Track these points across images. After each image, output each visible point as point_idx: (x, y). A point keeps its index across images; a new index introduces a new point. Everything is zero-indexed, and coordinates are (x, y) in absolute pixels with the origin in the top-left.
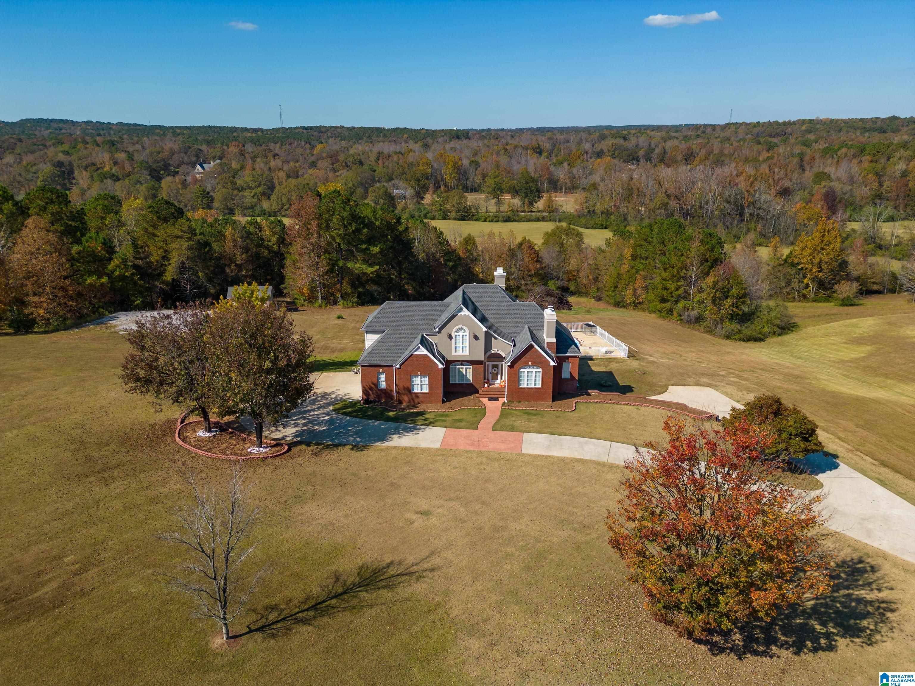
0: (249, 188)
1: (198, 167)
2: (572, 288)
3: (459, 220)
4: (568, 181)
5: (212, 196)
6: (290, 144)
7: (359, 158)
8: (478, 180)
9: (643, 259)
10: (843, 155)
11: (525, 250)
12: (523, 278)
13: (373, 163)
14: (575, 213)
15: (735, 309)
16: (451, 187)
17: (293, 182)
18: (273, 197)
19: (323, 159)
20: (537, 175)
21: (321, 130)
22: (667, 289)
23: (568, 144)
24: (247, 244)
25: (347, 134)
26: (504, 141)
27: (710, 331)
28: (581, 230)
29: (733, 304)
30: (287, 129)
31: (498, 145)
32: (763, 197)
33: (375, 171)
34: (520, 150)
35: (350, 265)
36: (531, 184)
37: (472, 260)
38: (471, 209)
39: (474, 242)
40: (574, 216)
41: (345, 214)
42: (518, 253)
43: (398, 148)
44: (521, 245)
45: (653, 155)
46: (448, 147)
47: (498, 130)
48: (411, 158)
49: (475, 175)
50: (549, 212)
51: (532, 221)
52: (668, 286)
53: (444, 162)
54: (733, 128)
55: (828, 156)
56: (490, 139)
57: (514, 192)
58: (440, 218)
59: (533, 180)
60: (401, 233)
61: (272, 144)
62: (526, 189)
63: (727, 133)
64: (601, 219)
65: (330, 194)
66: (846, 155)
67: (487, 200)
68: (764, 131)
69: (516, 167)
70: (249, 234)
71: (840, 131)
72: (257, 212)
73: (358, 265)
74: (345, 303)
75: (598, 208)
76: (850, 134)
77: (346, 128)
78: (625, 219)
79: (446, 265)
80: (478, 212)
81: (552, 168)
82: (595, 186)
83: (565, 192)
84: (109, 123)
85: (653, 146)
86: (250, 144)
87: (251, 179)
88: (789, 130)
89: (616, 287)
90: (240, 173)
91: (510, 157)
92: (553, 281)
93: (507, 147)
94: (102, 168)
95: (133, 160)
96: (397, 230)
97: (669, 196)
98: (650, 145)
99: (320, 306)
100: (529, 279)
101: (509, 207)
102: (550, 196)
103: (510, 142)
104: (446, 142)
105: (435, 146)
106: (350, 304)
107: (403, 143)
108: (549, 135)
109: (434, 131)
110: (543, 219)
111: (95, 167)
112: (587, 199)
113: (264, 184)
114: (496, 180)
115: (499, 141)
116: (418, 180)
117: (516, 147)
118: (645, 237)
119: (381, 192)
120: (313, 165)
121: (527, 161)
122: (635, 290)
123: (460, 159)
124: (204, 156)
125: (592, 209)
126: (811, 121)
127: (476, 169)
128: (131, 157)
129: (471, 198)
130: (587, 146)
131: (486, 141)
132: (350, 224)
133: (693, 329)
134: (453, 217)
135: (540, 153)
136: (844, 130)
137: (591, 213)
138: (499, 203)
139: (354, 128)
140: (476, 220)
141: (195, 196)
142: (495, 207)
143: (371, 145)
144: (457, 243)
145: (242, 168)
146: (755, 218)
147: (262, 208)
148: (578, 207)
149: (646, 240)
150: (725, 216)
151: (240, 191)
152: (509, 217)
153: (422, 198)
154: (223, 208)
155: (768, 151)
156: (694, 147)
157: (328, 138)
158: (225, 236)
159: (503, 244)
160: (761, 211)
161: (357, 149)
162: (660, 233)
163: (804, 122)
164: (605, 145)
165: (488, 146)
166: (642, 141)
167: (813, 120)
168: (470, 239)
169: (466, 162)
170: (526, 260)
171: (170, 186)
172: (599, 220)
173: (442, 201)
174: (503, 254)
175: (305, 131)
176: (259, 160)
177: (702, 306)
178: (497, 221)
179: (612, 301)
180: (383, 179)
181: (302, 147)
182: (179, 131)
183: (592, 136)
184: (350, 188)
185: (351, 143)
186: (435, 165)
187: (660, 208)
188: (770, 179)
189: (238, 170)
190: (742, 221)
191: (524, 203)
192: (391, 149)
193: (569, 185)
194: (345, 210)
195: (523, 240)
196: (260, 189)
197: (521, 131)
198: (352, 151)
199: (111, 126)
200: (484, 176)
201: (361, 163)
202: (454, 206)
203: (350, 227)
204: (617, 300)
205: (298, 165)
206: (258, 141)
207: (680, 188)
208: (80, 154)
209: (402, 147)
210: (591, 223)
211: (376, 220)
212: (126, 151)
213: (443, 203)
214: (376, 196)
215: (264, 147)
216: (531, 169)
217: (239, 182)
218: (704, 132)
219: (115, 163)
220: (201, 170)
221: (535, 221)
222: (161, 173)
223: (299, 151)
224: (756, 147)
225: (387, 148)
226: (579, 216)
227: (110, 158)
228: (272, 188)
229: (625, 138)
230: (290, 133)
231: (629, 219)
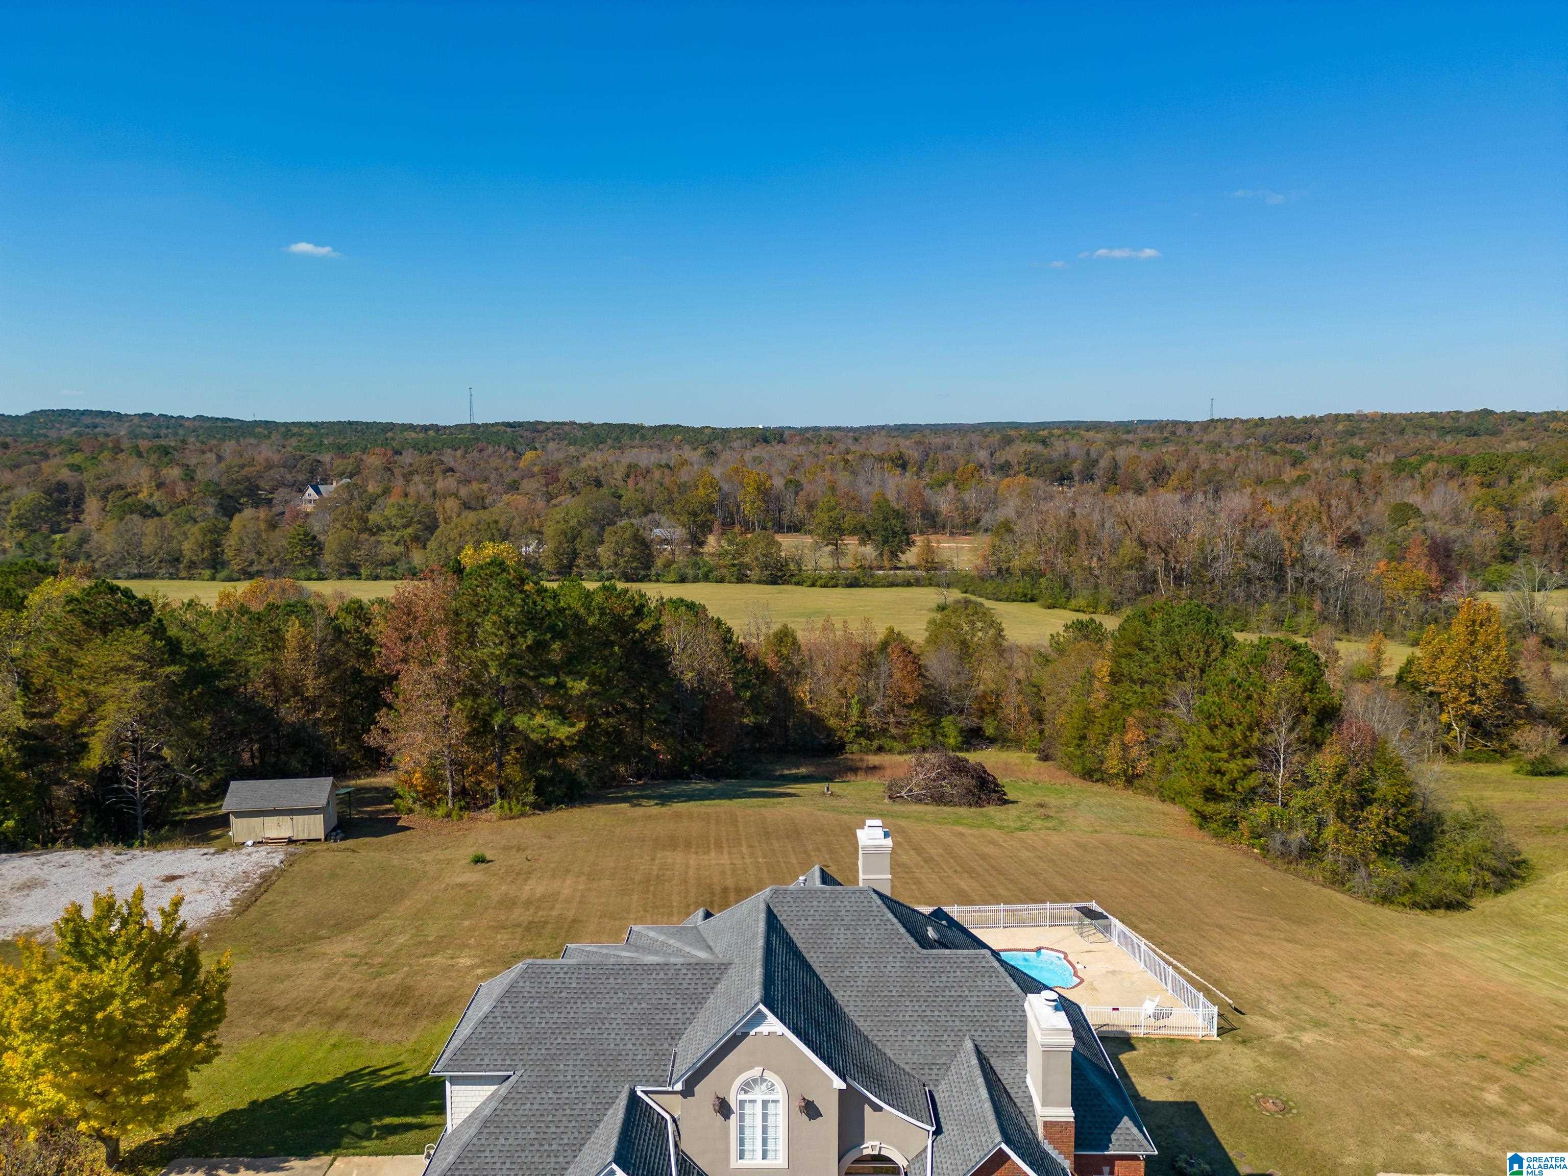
0: (391, 528)
1: (310, 491)
2: (990, 731)
3: (766, 583)
4: (956, 515)
5: (320, 543)
6: (480, 451)
7: (595, 474)
8: (800, 511)
9: (1135, 683)
10: (1431, 474)
11: (895, 656)
12: (893, 710)
13: (620, 483)
14: (974, 573)
15: (1391, 832)
16: (753, 524)
17: (471, 517)
18: (432, 544)
19: (533, 476)
20: (902, 504)
21: (536, 428)
22: (1223, 774)
23: (949, 452)
24: (337, 652)
25: (579, 434)
26: (842, 447)
27: (1337, 881)
28: (988, 604)
29: (1387, 818)
30: (478, 426)
31: (832, 454)
32: (1319, 550)
33: (620, 497)
34: (869, 462)
35: (520, 721)
36: (894, 522)
37: (789, 674)
38: (787, 565)
39: (795, 642)
40: (973, 578)
41: (512, 612)
42: (880, 659)
43: (664, 458)
44: (885, 645)
45: (1095, 471)
46: (748, 456)
47: (831, 429)
48: (684, 476)
49: (795, 504)
50: (928, 570)
51: (897, 585)
52: (1224, 766)
53: (741, 483)
54: (1220, 428)
55: (1403, 474)
56: (818, 443)
57: (865, 533)
58: (733, 579)
59: (897, 514)
60: (645, 635)
61: (449, 451)
62: (886, 530)
63: (1213, 436)
64: (1021, 584)
65: (481, 567)
66: (1436, 474)
67: (816, 547)
68: (1275, 432)
69: (864, 490)
70: (338, 632)
71: (1402, 432)
72: (400, 571)
73: (539, 720)
74: (506, 805)
75: (1016, 563)
76: (1420, 437)
77: (581, 425)
78: (1067, 585)
79: (738, 695)
80: (800, 570)
81: (927, 492)
82: (1007, 527)
83: (952, 533)
84: (182, 417)
85: (1093, 455)
86: (411, 450)
87: (395, 512)
88: (1316, 431)
89: (1083, 738)
90: (380, 501)
91: (854, 473)
92: (951, 717)
93: (849, 457)
94: (136, 494)
95: (192, 479)
96: (635, 631)
97: (1144, 546)
98: (1088, 454)
99: (448, 815)
100: (905, 712)
101: (856, 561)
102: (929, 541)
103: (853, 448)
104: (745, 447)
105: (726, 456)
106: (516, 809)
107: (673, 450)
108: (917, 437)
109: (726, 430)
110: (917, 583)
111: (122, 493)
112: (995, 549)
113: (419, 522)
114: (831, 514)
115: (834, 448)
116: (695, 514)
117: (863, 456)
118: (1135, 639)
119: (628, 534)
120: (514, 487)
121: (883, 481)
122: (1125, 747)
123: (770, 477)
124: (325, 471)
125: (1004, 566)
126: (1349, 417)
127: (797, 494)
128: (189, 475)
129: (788, 543)
130: (982, 455)
131: (812, 447)
132: (523, 634)
133: (1296, 873)
134: (756, 578)
135: (904, 467)
136: (1409, 431)
137: (1003, 573)
138: (837, 553)
139: (592, 425)
140: (798, 584)
141: (290, 543)
142: (831, 560)
143: (618, 452)
144: (762, 638)
145: (386, 492)
146: (1305, 587)
147: (409, 563)
148: (980, 562)
149: (1139, 645)
150: (1249, 581)
151: (374, 534)
152: (856, 579)
153: (701, 544)
154: (341, 565)
155: (1293, 465)
156: (1166, 458)
157: (548, 440)
158: (284, 640)
159: (849, 641)
160: (1317, 574)
161: (593, 459)
162: (1167, 632)
163: (1337, 418)
164: (1010, 454)
165: (817, 456)
166: (1074, 446)
167: (1353, 415)
168: (786, 635)
169: (778, 482)
170: (898, 675)
171: (244, 526)
172: (1020, 586)
173: (736, 551)
174: (851, 663)
175: (508, 430)
176: (416, 478)
177: (1312, 818)
178: (836, 586)
179: (1077, 768)
180: (635, 511)
181: (500, 456)
182: (295, 430)
183: (990, 440)
184: (573, 528)
185: (585, 449)
186: (726, 487)
187: (1130, 567)
188: (1324, 518)
189: (379, 496)
190: (1282, 590)
191: (881, 554)
192: (652, 459)
193: (958, 521)
194: (512, 604)
195: (888, 635)
196: (410, 530)
197: (870, 431)
198: (584, 464)
199: (182, 422)
200: (811, 506)
201: (599, 484)
202: (757, 559)
203: (520, 639)
204: (1088, 765)
205: (485, 486)
206: (426, 446)
207: (1165, 533)
208: (101, 469)
209: (672, 456)
210: (1006, 590)
211: (591, 613)
212: (183, 465)
213: (738, 554)
214: (617, 543)
215: (434, 456)
216: (891, 495)
217: (374, 517)
218: (1173, 433)
219: (160, 486)
220: (315, 496)
221: (902, 586)
222: (242, 501)
223: (495, 462)
224: (1272, 460)
225: (645, 457)
226: (983, 579)
227: (151, 477)
228: (431, 527)
229: (1044, 442)
230: (483, 432)
231: (1074, 584)
